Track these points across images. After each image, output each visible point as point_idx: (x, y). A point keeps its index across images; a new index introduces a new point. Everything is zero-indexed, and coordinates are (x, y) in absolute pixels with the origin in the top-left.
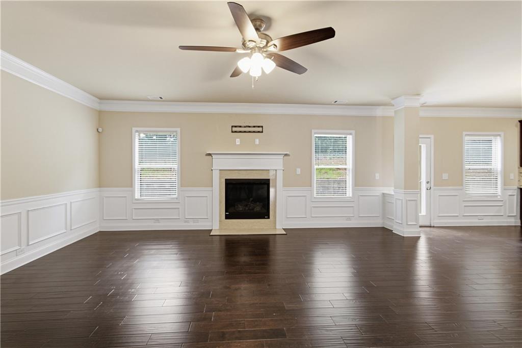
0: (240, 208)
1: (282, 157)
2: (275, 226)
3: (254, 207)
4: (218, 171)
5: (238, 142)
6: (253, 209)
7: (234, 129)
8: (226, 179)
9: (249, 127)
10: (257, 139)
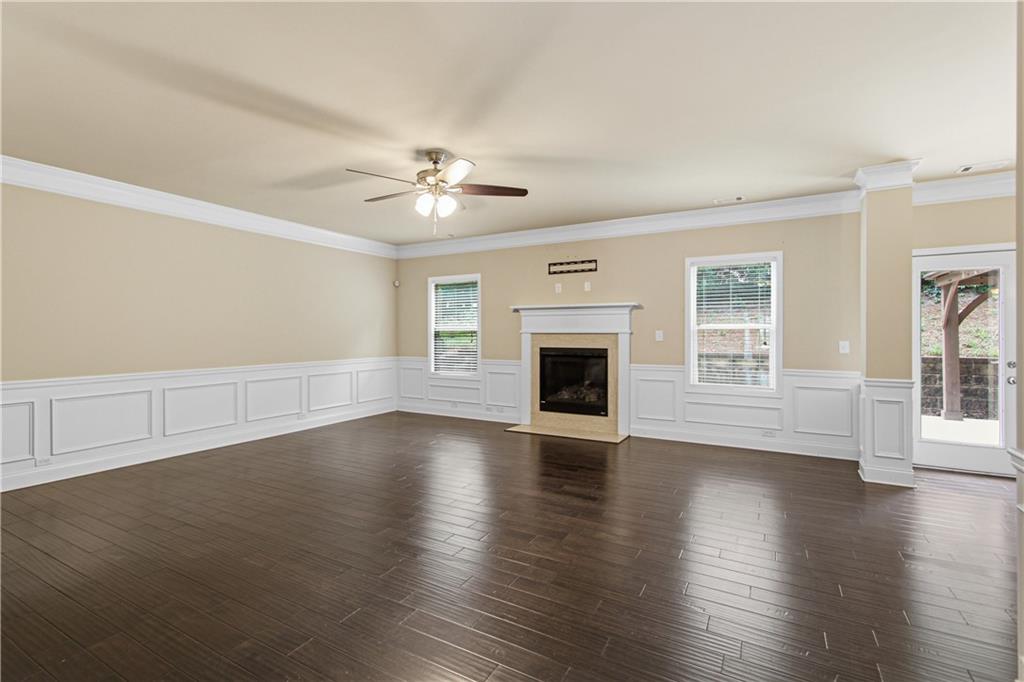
0: (565, 395)
1: (627, 311)
2: (617, 430)
3: (588, 395)
4: (529, 335)
5: (559, 288)
6: (584, 398)
7: (553, 269)
8: (541, 349)
9: (576, 263)
10: (587, 282)
